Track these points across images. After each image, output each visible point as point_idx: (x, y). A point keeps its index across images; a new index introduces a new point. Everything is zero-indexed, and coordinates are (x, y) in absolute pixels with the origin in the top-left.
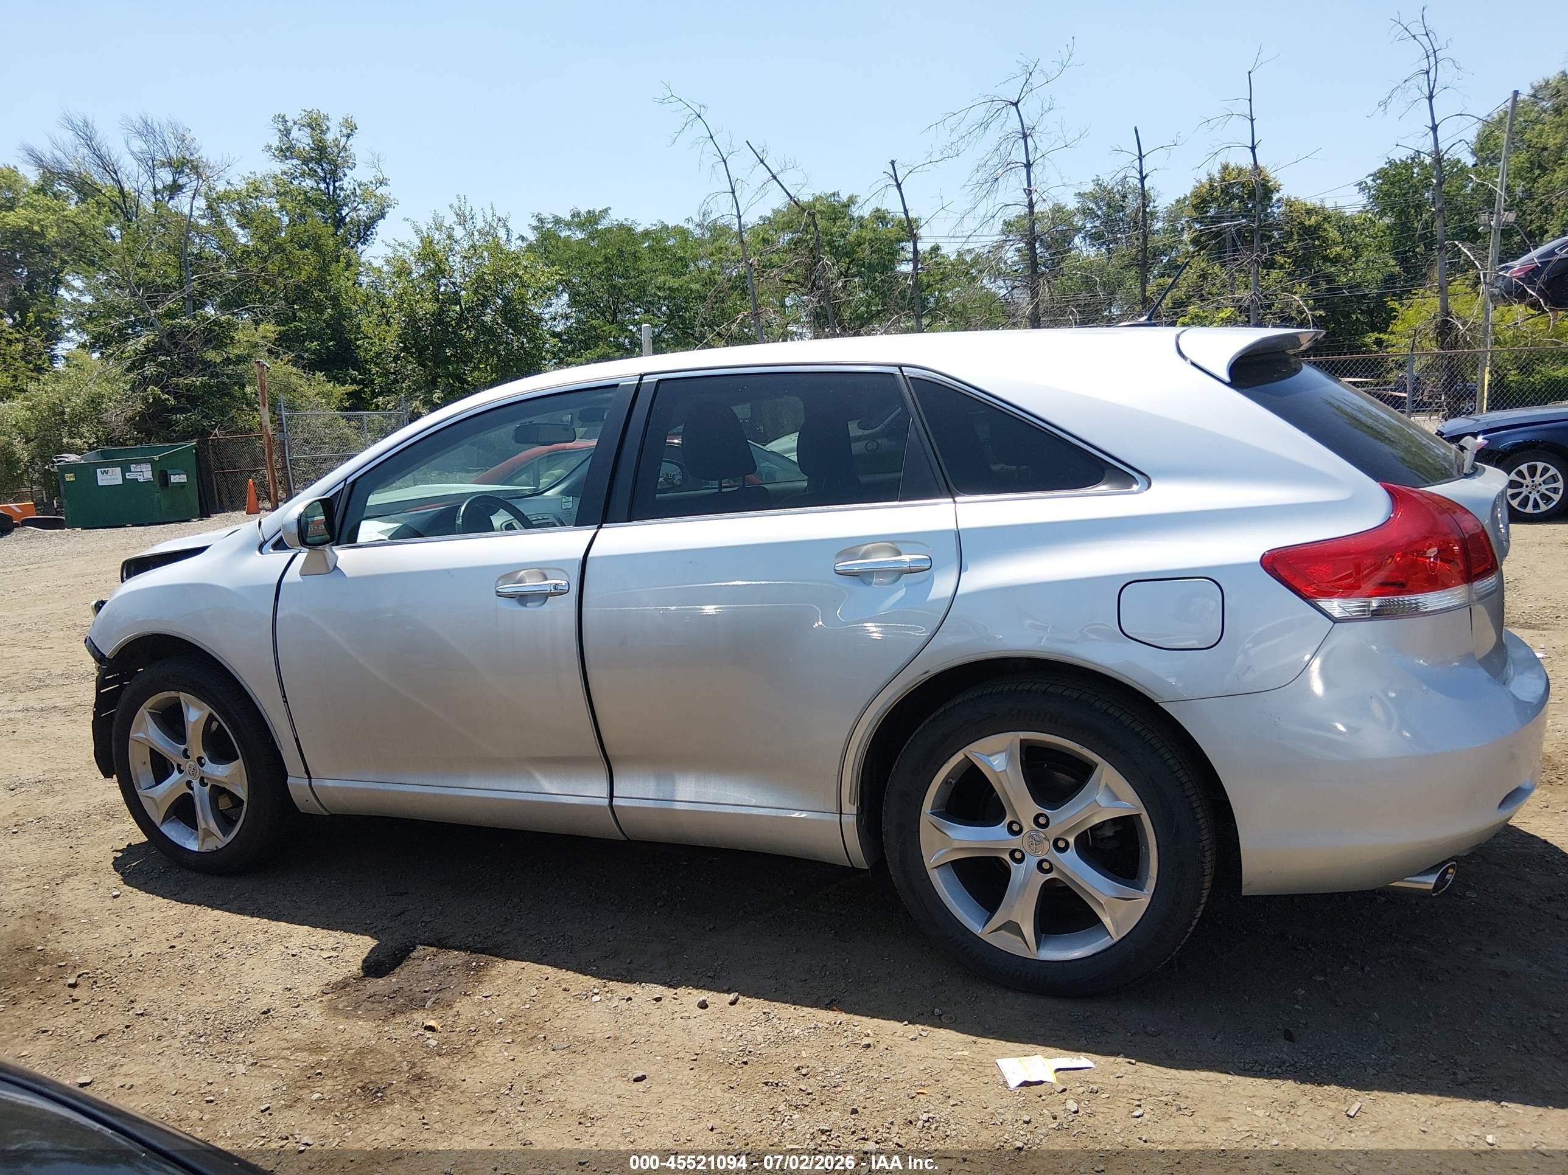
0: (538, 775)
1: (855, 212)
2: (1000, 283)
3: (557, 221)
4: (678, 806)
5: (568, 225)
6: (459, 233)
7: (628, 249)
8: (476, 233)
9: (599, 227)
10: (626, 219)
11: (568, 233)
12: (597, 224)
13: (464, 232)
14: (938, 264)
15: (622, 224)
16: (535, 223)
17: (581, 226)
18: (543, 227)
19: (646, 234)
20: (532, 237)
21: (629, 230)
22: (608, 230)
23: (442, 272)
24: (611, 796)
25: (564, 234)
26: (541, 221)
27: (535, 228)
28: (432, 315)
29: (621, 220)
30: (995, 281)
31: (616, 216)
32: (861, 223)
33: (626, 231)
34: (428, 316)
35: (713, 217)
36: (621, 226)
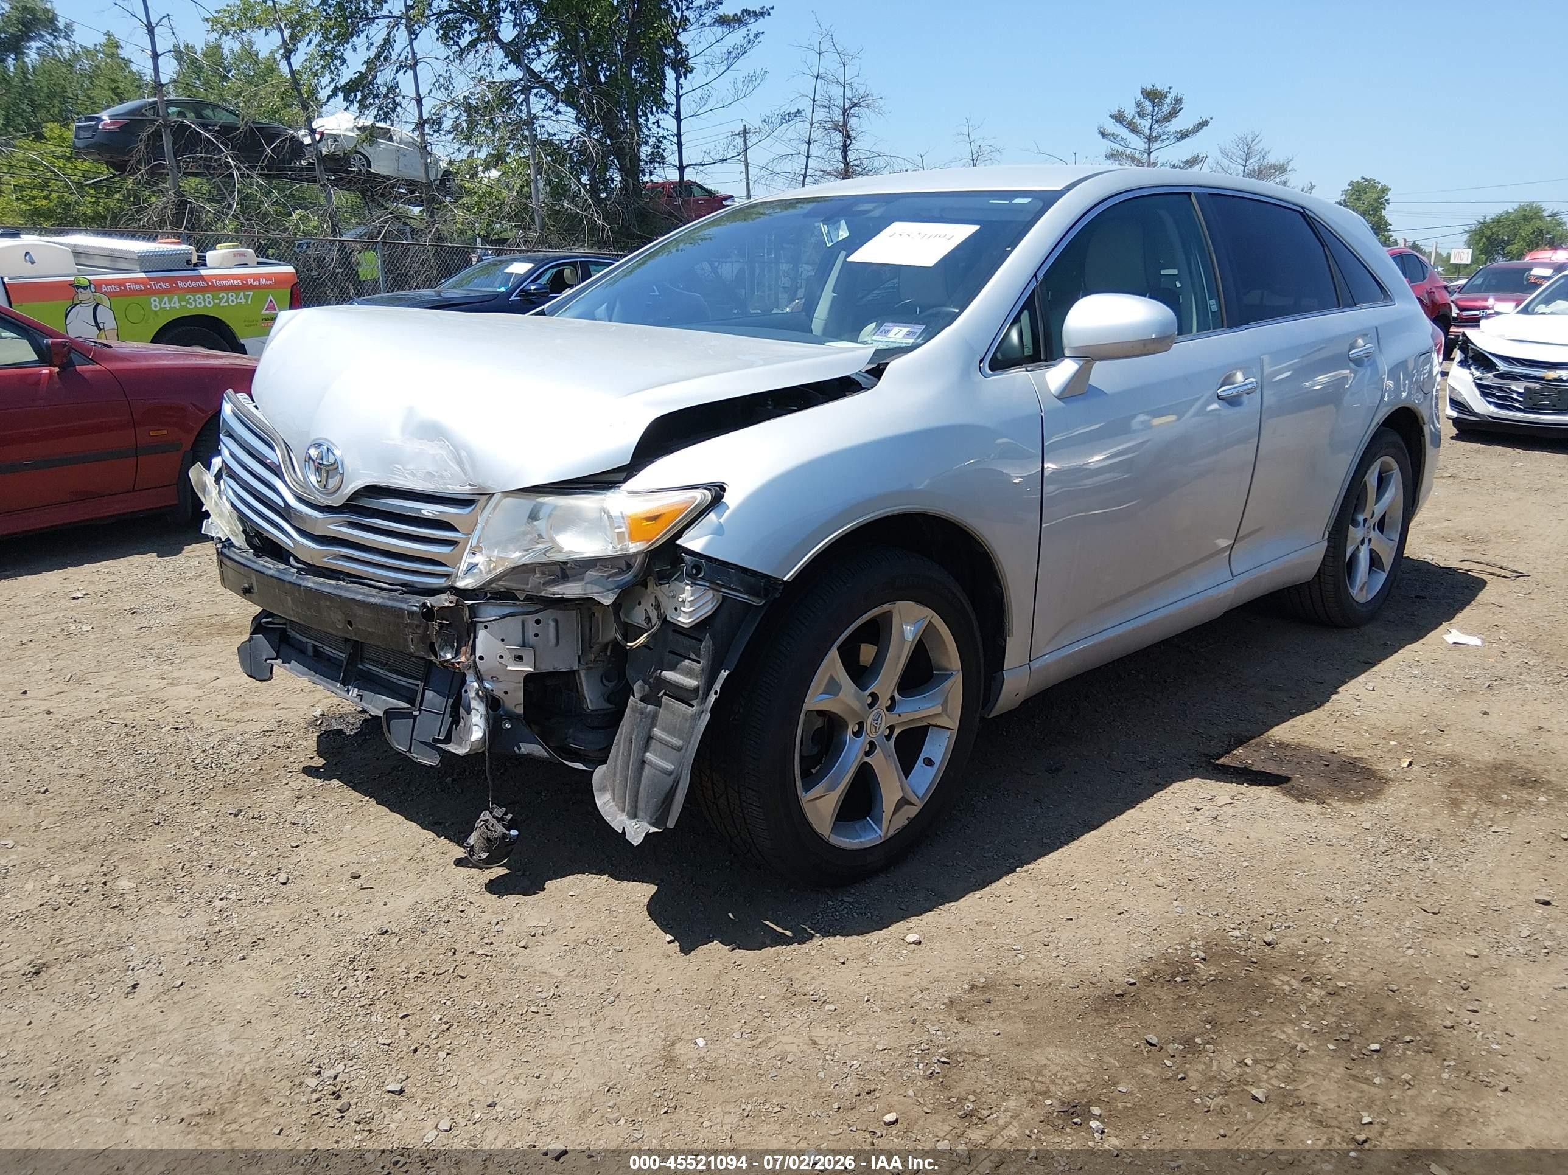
24: (1233, 576)
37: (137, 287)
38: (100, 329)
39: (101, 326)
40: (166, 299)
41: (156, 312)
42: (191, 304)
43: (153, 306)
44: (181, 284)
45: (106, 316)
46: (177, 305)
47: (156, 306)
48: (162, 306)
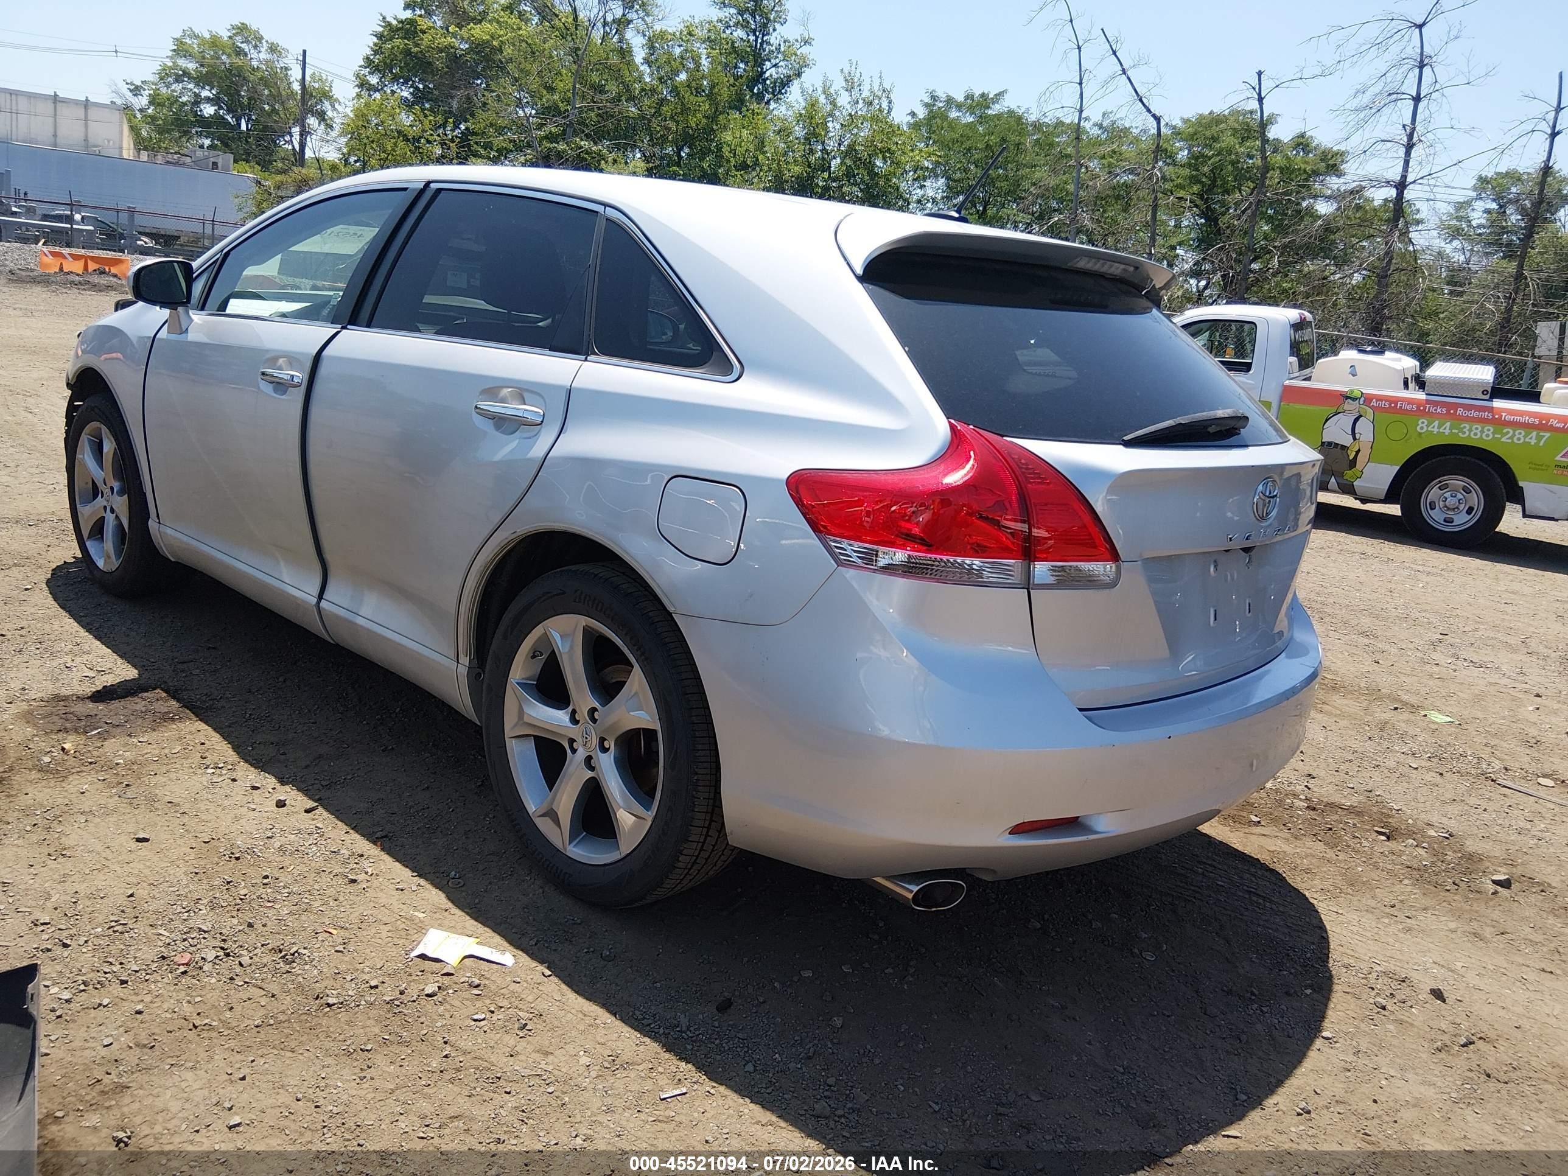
0: (282, 563)
1: (1272, 133)
2: (1456, 243)
3: (950, 101)
4: (360, 621)
5: (959, 107)
6: (844, 100)
7: (1013, 138)
8: (861, 101)
9: (990, 112)
10: (1019, 107)
11: (958, 114)
12: (988, 107)
13: (849, 99)
14: (1358, 208)
15: (1013, 112)
16: (927, 100)
17: (971, 109)
18: (934, 105)
19: (1037, 126)
20: (922, 113)
21: (1020, 118)
22: (999, 116)
23: (815, 135)
24: (321, 597)
25: (954, 114)
26: (934, 98)
27: (927, 105)
28: (797, 178)
29: (1013, 107)
30: (1451, 241)
31: (1009, 103)
32: (1277, 146)
33: (1015, 120)
34: (793, 179)
35: (1113, 118)
36: (1011, 113)
37: (1409, 407)
38: (1355, 439)
39: (1357, 436)
40: (1436, 423)
41: (1420, 434)
42: (1464, 433)
43: (1418, 428)
44: (1460, 411)
45: (1365, 429)
46: (1447, 432)
47: (1422, 428)
48: (1429, 429)
